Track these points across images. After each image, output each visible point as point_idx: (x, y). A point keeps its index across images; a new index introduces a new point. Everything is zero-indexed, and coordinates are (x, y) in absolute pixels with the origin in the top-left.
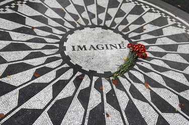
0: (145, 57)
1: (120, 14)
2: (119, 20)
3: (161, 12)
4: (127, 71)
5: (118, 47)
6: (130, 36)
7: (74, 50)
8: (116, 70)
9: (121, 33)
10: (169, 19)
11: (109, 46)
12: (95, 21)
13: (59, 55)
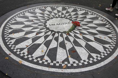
0: (79, 26)
1: (67, 12)
2: (67, 15)
3: (85, 10)
4: (72, 30)
5: (68, 23)
6: (72, 19)
7: (50, 25)
8: (68, 31)
9: (68, 19)
10: (89, 12)
11: (64, 23)
12: (57, 16)
13: (45, 28)
